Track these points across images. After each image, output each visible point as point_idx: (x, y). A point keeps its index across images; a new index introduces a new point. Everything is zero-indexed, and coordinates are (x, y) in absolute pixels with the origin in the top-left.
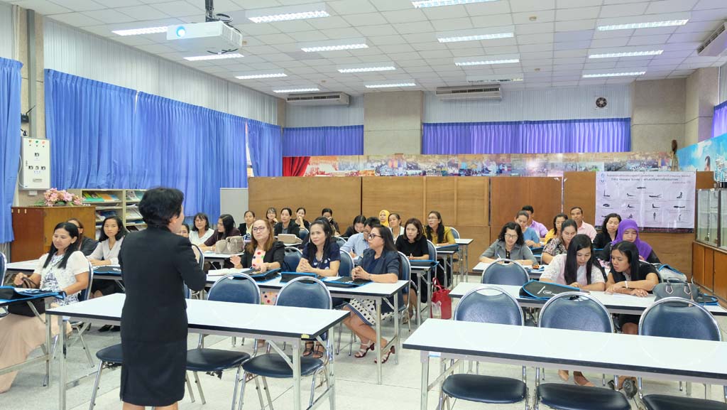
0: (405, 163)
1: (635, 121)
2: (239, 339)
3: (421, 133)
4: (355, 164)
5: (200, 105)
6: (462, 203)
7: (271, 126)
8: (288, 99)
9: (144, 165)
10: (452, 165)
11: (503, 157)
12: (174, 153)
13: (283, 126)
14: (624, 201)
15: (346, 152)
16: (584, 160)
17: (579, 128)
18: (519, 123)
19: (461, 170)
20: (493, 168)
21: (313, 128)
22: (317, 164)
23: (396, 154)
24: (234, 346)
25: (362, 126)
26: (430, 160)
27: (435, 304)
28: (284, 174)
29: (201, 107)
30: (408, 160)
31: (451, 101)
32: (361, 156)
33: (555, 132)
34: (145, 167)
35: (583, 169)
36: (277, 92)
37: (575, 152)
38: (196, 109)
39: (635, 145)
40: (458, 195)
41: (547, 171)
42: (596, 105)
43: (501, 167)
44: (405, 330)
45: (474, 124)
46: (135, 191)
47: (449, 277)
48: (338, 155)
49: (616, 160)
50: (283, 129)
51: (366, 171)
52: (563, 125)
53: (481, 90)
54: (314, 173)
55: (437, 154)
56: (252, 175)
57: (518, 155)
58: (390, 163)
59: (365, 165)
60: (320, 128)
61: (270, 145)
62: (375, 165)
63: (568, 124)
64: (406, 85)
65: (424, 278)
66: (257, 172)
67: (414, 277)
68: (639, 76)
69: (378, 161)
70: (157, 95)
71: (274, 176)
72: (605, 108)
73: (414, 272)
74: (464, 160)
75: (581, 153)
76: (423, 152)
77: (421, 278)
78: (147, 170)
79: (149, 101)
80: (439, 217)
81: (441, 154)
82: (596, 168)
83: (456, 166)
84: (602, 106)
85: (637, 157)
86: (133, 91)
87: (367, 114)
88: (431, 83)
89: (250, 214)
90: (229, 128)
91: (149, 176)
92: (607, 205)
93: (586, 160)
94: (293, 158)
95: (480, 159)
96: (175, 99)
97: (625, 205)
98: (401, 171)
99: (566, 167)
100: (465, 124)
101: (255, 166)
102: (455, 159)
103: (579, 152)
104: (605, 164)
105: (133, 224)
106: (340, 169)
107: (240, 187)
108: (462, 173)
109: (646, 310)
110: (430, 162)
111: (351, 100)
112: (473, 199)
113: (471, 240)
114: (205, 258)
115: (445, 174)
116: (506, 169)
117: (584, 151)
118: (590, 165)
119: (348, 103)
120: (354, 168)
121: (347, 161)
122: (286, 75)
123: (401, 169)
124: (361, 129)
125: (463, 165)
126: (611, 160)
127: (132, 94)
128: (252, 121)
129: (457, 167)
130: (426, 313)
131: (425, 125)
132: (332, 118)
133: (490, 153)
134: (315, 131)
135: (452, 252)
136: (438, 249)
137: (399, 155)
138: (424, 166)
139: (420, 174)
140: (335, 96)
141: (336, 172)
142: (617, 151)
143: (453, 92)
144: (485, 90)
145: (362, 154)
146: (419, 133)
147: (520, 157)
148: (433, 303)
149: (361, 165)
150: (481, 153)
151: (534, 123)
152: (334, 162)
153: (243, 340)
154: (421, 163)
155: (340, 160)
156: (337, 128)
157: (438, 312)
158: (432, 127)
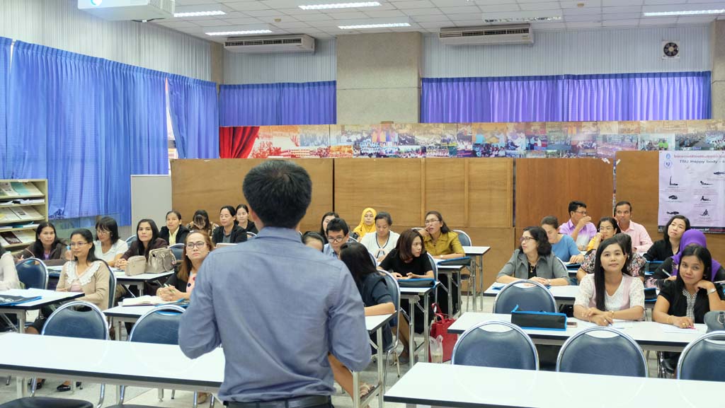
0: (397, 134)
1: (716, 76)
2: (168, 392)
3: (419, 92)
4: (324, 137)
5: (100, 56)
6: (475, 196)
7: (202, 83)
8: (227, 44)
9: (22, 145)
10: (462, 138)
11: (536, 127)
12: (65, 126)
13: (219, 83)
14: (696, 192)
15: (309, 120)
16: (647, 131)
17: (641, 86)
18: (558, 77)
19: (476, 145)
20: (521, 142)
21: (263, 85)
22: (269, 137)
23: (382, 123)
24: (162, 401)
25: (335, 83)
26: (433, 131)
27: (434, 340)
28: (222, 155)
29: (102, 60)
30: (401, 131)
31: (460, 47)
32: (332, 126)
33: (607, 93)
34: (25, 148)
35: (647, 143)
36: (210, 34)
37: (636, 119)
38: (95, 62)
39: (716, 109)
40: (469, 183)
41: (597, 146)
42: (663, 54)
43: (533, 142)
44: (391, 375)
45: (493, 79)
46: (12, 183)
47: (456, 301)
48: (299, 124)
49: (691, 131)
50: (220, 86)
51: (341, 147)
52: (619, 80)
53: (503, 32)
54: (265, 150)
55: (442, 122)
56: (176, 156)
57: (556, 124)
58: (375, 136)
59: (338, 138)
60: (272, 85)
61: (201, 111)
62: (353, 138)
63: (625, 80)
64: (397, 25)
65: (419, 305)
66: (183, 152)
67: (405, 304)
68: (719, 15)
69: (358, 133)
70: (41, 44)
71: (207, 157)
72: (676, 57)
73: (405, 297)
74: (480, 131)
75: (644, 122)
76: (422, 118)
77: (415, 305)
78: (27, 152)
79: (29, 53)
80: (440, 219)
81: (447, 122)
82: (664, 141)
83: (469, 139)
84: (673, 55)
85: (720, 126)
86: (7, 39)
87: (341, 64)
88: (432, 21)
89: (173, 215)
90: (142, 89)
91: (29, 160)
92: (674, 197)
93: (650, 130)
94: (234, 128)
95: (502, 130)
96: (65, 49)
97: (698, 197)
98: (389, 148)
99: (623, 140)
100: (481, 79)
101: (179, 143)
102: (467, 130)
103: (642, 119)
104: (676, 136)
105: (10, 229)
106: (303, 144)
107: (158, 173)
108: (477, 149)
109: (688, 347)
110: (433, 134)
111: (318, 45)
112: (491, 190)
113: (488, 248)
114: (118, 279)
115: (453, 151)
116: (539, 143)
117: (647, 119)
118: (655, 137)
119: (313, 50)
120: (323, 142)
121: (313, 132)
122: (223, 13)
123: (390, 143)
124: (332, 87)
125: (479, 139)
126: (684, 130)
127: (6, 44)
128: (174, 76)
129: (471, 141)
130: (422, 351)
131: (423, 80)
132: (291, 71)
133: (517, 121)
134: (265, 89)
135: (459, 267)
136: (439, 264)
137: (387, 124)
138: (423, 139)
139: (417, 151)
140: (295, 39)
141: (297, 148)
142: (693, 118)
143: (464, 34)
144: (510, 32)
145: (335, 123)
146: (416, 91)
147: (560, 127)
148: (431, 339)
149: (333, 138)
150: (505, 121)
151: (578, 77)
152: (293, 134)
153: (173, 393)
154: (420, 134)
155: (302, 131)
156: (298, 85)
157: (438, 351)
158: (434, 84)
